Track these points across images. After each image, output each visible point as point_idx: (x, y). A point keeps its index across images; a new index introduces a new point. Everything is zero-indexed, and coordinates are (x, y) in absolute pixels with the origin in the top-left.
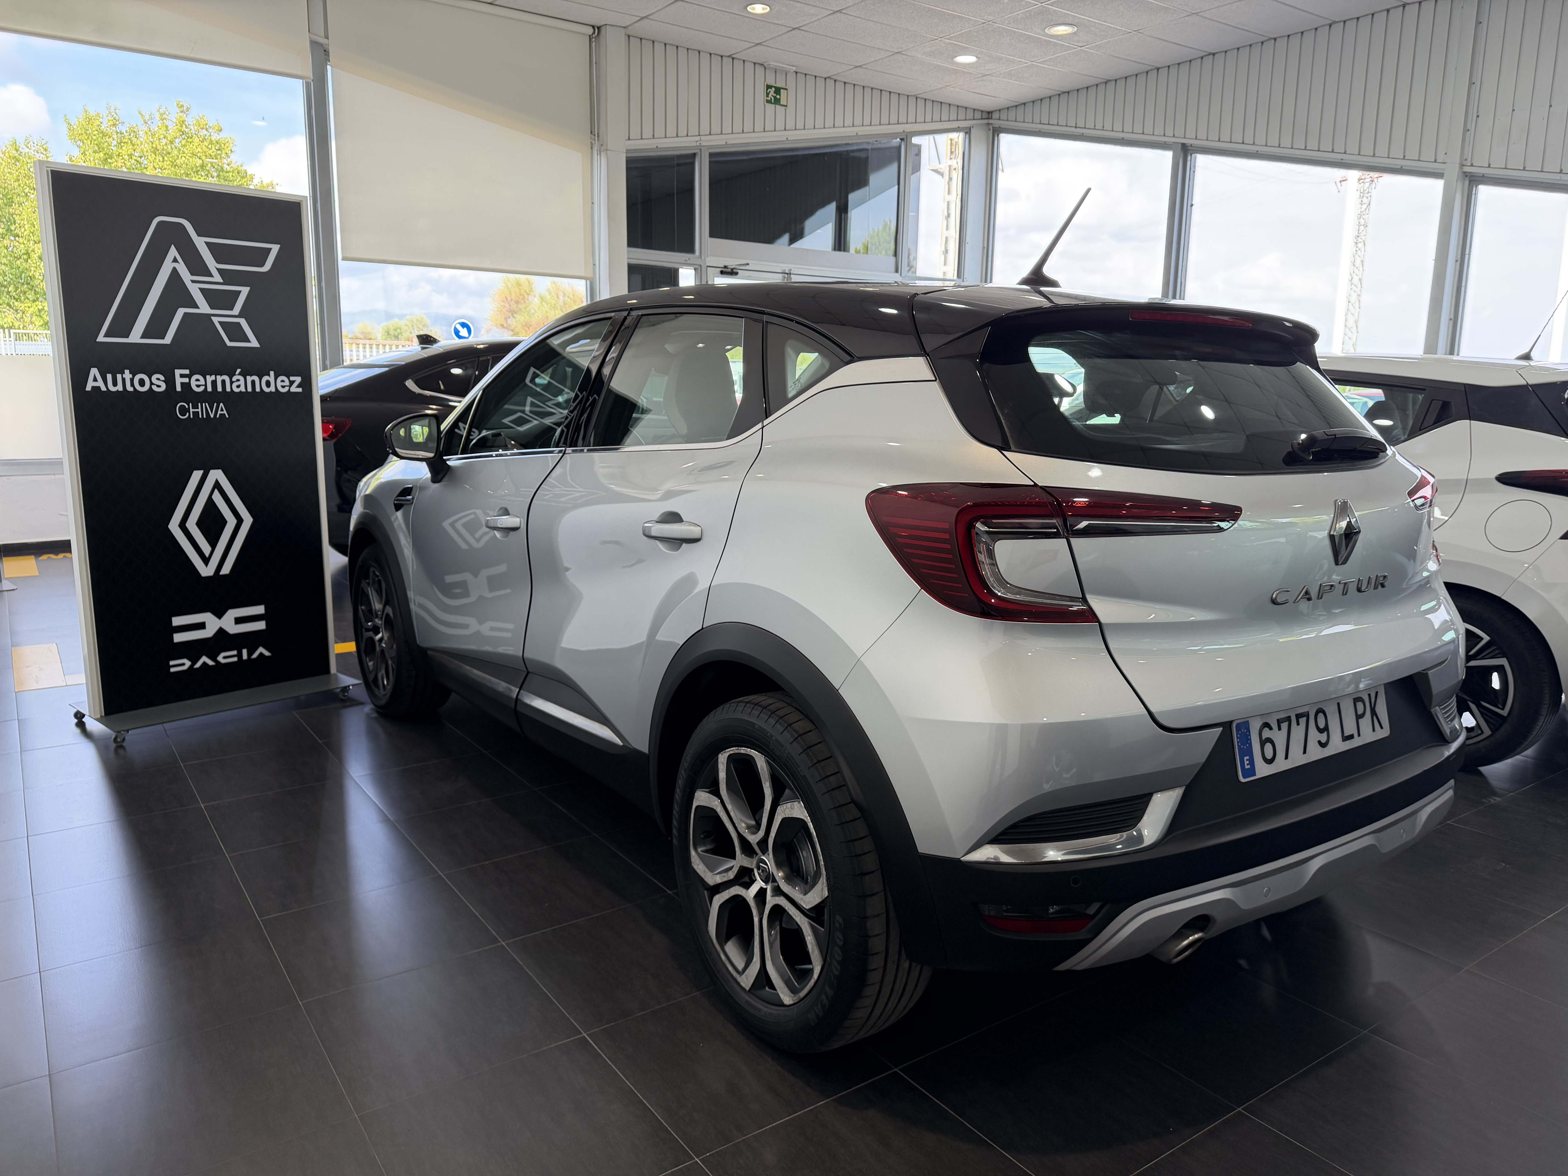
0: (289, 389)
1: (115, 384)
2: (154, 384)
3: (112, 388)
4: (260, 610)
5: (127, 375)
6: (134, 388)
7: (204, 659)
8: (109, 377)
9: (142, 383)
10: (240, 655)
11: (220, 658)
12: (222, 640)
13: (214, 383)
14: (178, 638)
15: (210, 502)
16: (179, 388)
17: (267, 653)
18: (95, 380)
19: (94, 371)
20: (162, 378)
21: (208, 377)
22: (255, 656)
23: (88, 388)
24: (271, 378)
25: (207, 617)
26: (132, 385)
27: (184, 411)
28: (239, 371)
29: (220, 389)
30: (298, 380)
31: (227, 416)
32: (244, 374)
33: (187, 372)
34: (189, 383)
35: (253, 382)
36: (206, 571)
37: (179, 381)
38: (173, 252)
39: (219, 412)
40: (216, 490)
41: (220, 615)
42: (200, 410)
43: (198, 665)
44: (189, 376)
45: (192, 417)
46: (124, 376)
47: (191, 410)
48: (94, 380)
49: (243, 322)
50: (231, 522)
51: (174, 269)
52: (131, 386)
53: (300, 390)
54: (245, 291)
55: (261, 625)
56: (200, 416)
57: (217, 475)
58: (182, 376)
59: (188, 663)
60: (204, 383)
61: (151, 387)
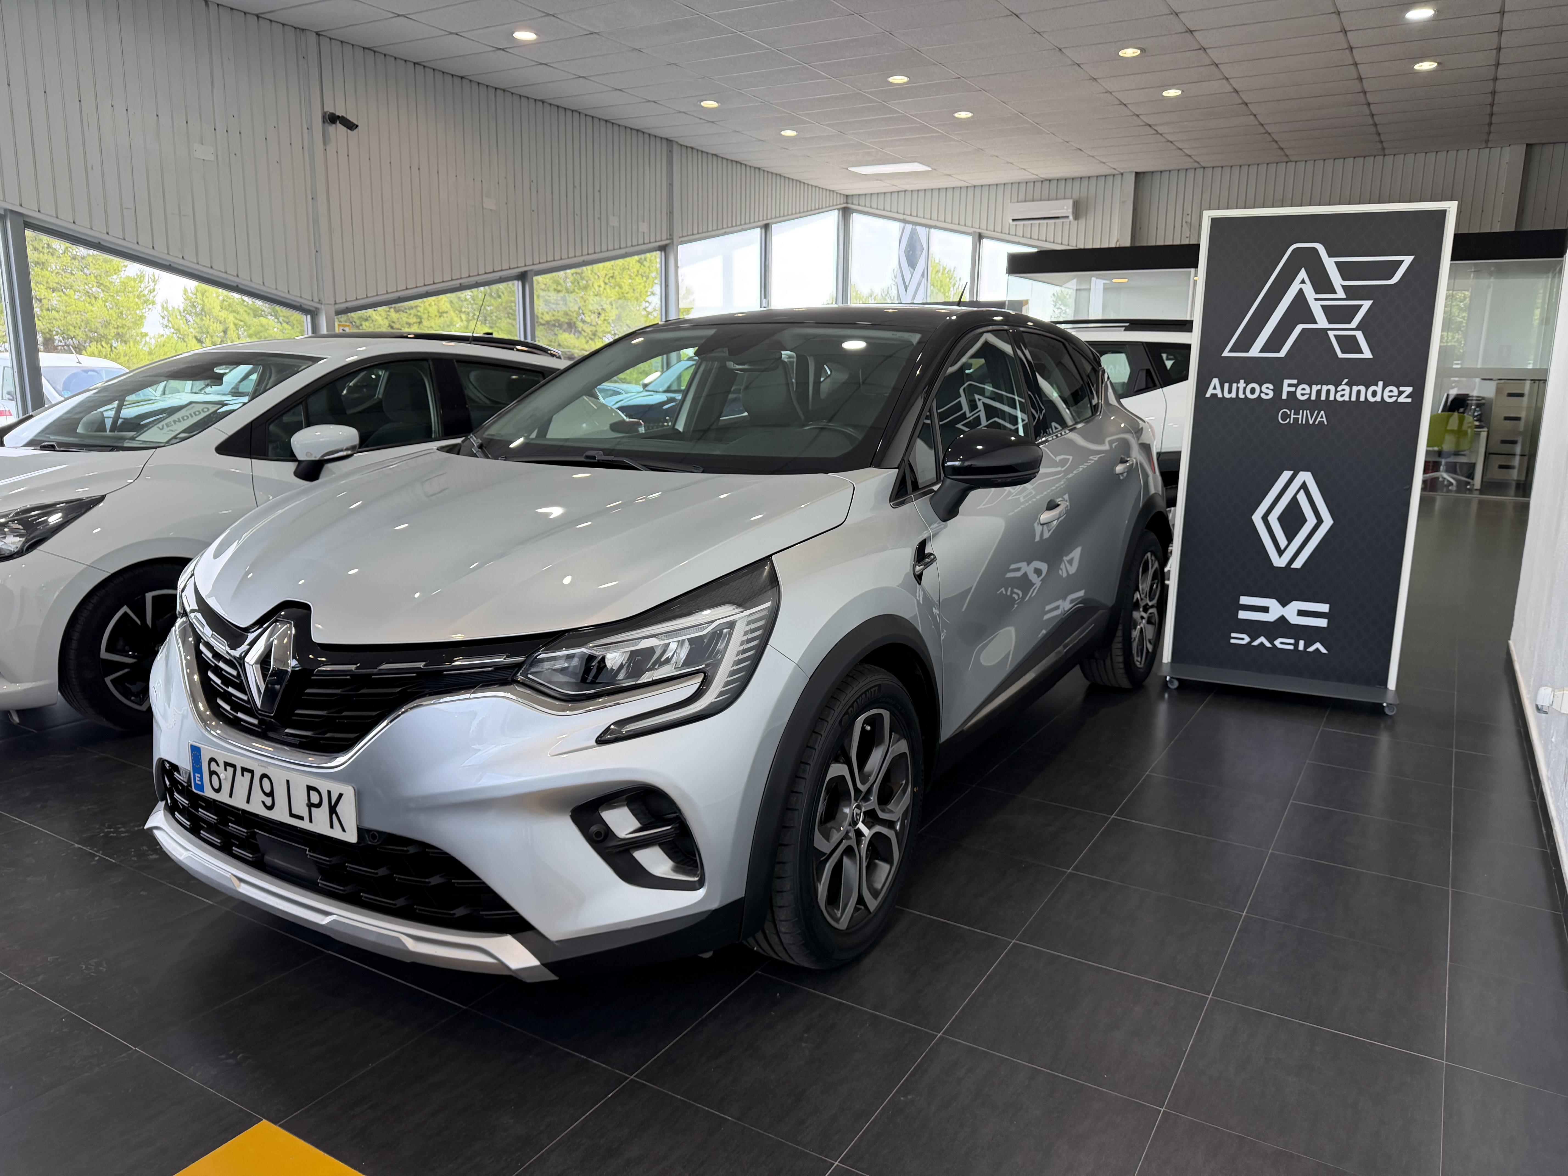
0: (1397, 400)
1: (1230, 392)
2: (1263, 392)
3: (1227, 395)
4: (1324, 608)
5: (1242, 384)
6: (1246, 396)
7: (1262, 639)
8: (1226, 385)
9: (1253, 391)
10: (1296, 645)
11: (1277, 643)
12: (1282, 627)
13: (1319, 392)
14: (1242, 614)
15: (1294, 501)
16: (1284, 396)
17: (1323, 650)
19: (1216, 381)
20: (1271, 387)
21: (1314, 387)
22: (1311, 649)
23: (1210, 394)
24: (1379, 389)
25: (1272, 603)
26: (1244, 393)
27: (1285, 416)
28: (1346, 381)
29: (1323, 397)
30: (1409, 390)
31: (1326, 423)
32: (1350, 385)
33: (1295, 382)
34: (1295, 392)
35: (1359, 392)
36: (1279, 562)
37: (1286, 389)
38: (1302, 274)
39: (1319, 419)
40: (1302, 491)
41: (1284, 604)
42: (1300, 416)
43: (1255, 643)
44: (1296, 386)
45: (1291, 422)
46: (1239, 385)
47: (1293, 416)
48: (1215, 388)
49: (1359, 335)
50: (1311, 521)
51: (1301, 289)
53: (1409, 400)
54: (1366, 304)
55: (1322, 623)
56: (1300, 422)
57: (1305, 477)
58: (1290, 385)
59: (1247, 639)
60: (1309, 392)
61: (1260, 395)
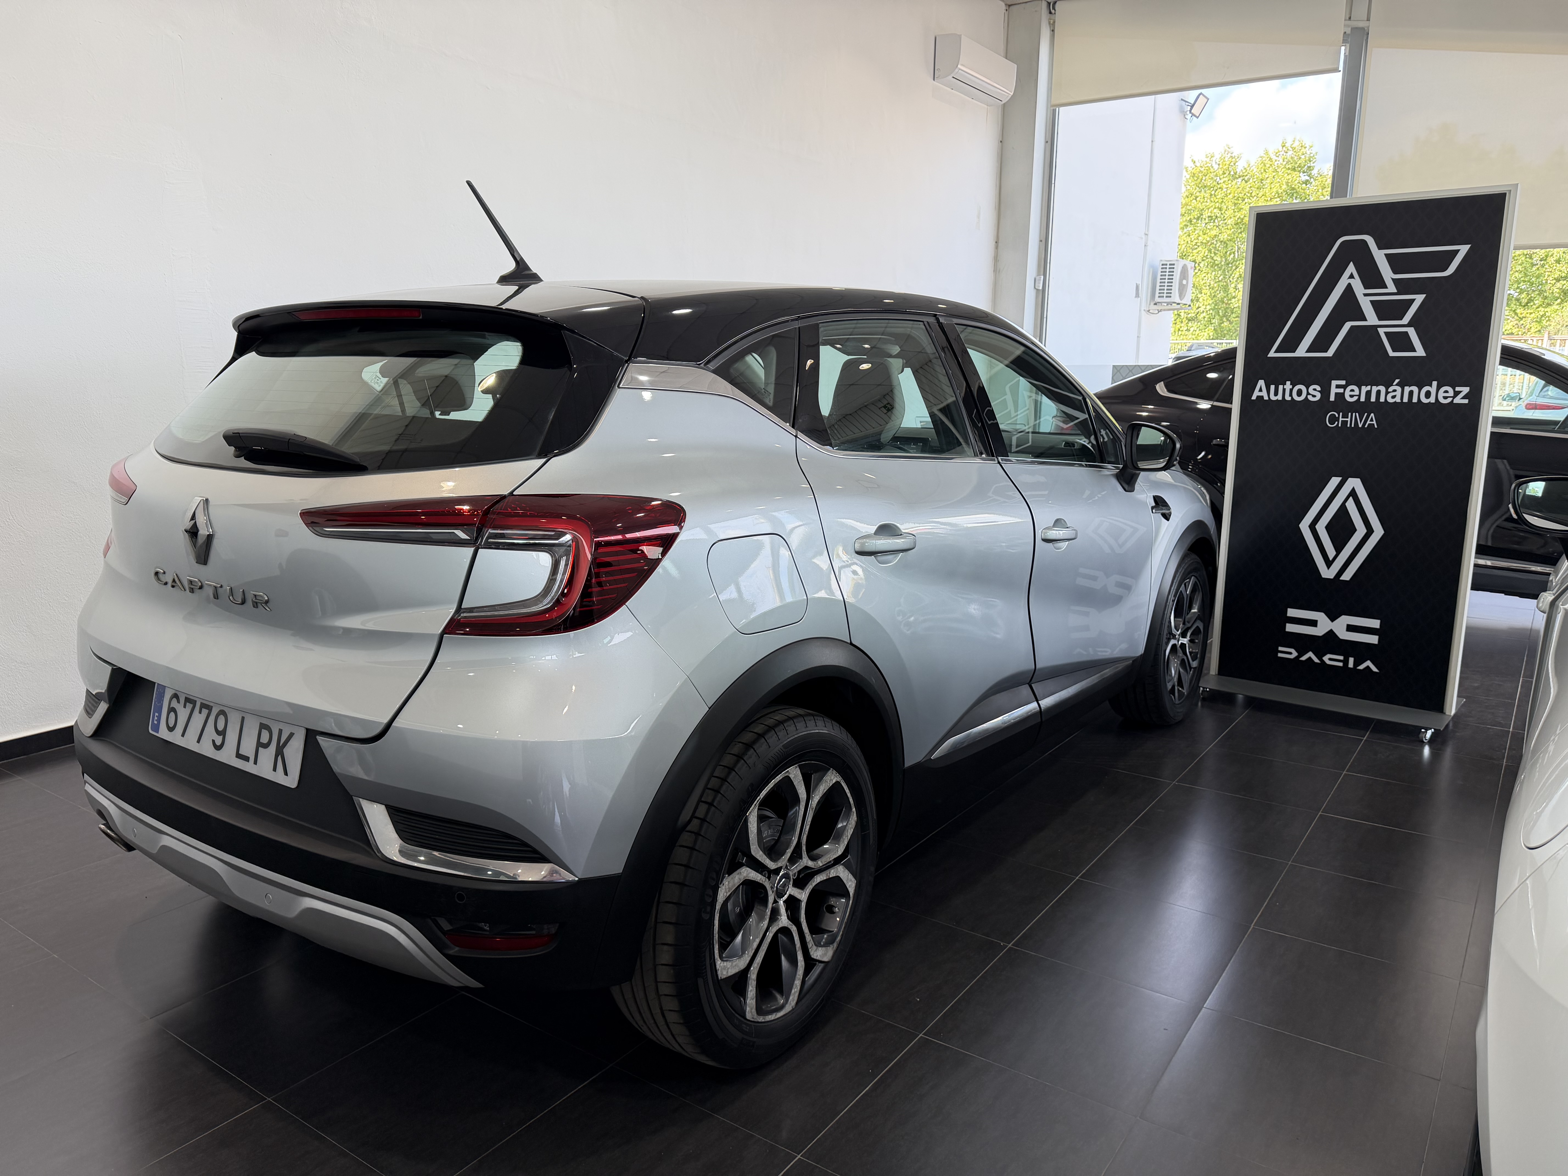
0: (1453, 401)
1: (1276, 394)
2: (1310, 394)
3: (1273, 398)
4: (1375, 624)
5: (1288, 386)
6: (1292, 398)
7: (1310, 654)
8: (1273, 388)
9: (1299, 393)
10: (1346, 662)
12: (1330, 642)
13: (1368, 393)
14: (1290, 628)
15: (1343, 508)
16: (1332, 398)
17: (1375, 669)
18: (1261, 390)
19: (1261, 383)
20: (1318, 388)
21: (1363, 387)
22: (1361, 667)
23: (1254, 398)
25: (1319, 616)
27: (1333, 419)
28: (1397, 381)
29: (1373, 399)
30: (1465, 390)
31: (1376, 427)
32: (1402, 385)
33: (1343, 382)
34: (1344, 393)
35: (1411, 393)
36: (1327, 573)
37: (1334, 391)
38: (1351, 268)
39: (1368, 422)
40: (1351, 498)
41: (1333, 618)
42: (1349, 420)
43: (1304, 658)
44: (1344, 387)
45: (1340, 425)
46: (1285, 387)
47: (1341, 419)
49: (1412, 332)
50: (1361, 530)
51: (1349, 285)
52: (1290, 396)
53: (1466, 401)
54: (1419, 299)
55: (1374, 639)
56: (1348, 426)
57: (1354, 483)
58: (1338, 386)
59: (1295, 654)
60: (1358, 394)
61: (1307, 397)
